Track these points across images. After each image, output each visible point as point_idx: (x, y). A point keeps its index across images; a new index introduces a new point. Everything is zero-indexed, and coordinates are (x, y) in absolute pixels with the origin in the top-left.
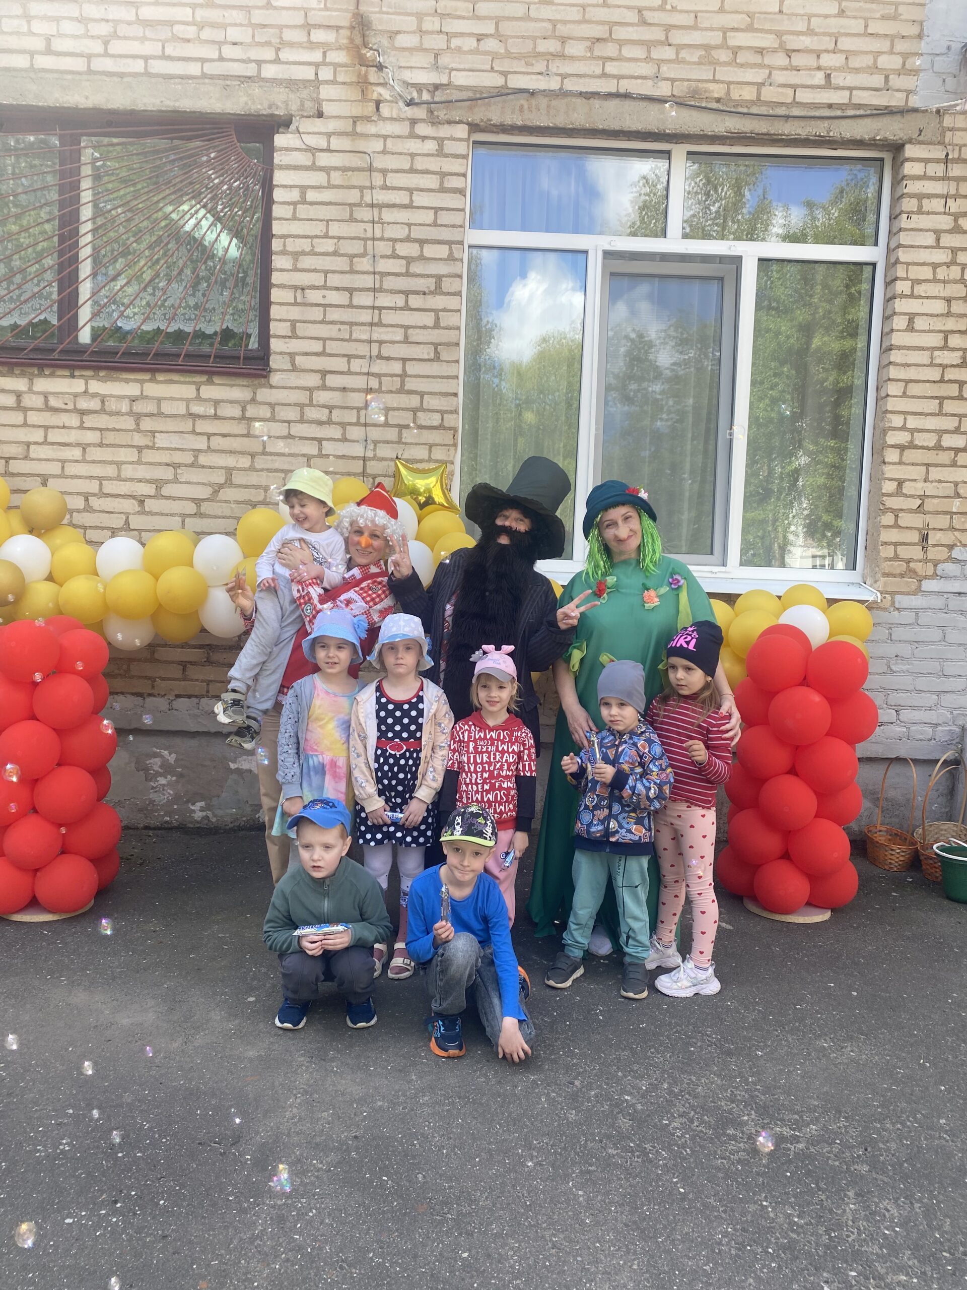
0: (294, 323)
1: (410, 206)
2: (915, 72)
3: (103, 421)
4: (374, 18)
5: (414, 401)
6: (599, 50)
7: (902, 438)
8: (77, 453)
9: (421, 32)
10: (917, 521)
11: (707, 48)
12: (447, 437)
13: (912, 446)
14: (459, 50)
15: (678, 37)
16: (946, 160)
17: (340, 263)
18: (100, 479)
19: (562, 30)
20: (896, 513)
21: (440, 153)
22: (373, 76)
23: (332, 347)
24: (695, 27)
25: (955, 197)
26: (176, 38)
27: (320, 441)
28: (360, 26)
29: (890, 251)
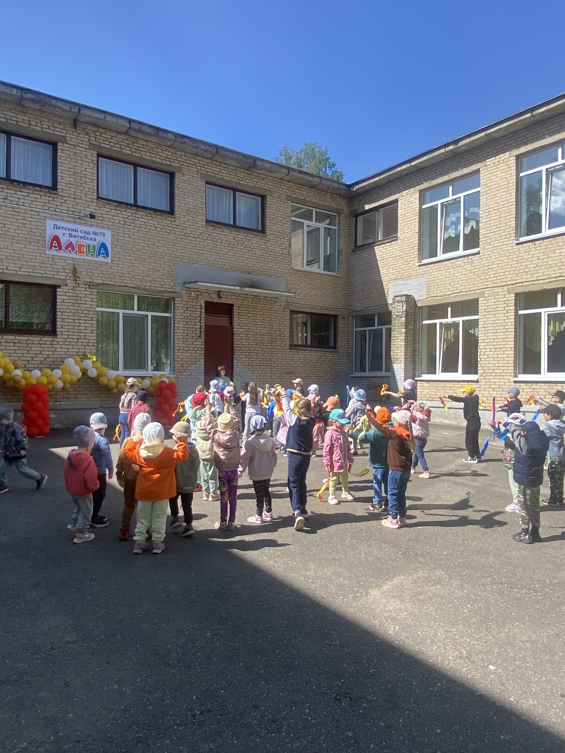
0: (62, 326)
1: (86, 304)
2: (176, 286)
3: (20, 345)
4: (77, 268)
5: (87, 341)
6: (121, 278)
7: (178, 348)
9: (87, 272)
10: (181, 362)
11: (141, 279)
12: (94, 348)
13: (179, 350)
14: (95, 276)
15: (135, 277)
16: (182, 301)
17: (72, 314)
19: (114, 274)
20: (177, 361)
21: (91, 294)
22: (78, 279)
23: (70, 330)
24: (138, 275)
25: (184, 307)
26: (36, 269)
27: (68, 348)
28: (75, 270)
29: (174, 315)
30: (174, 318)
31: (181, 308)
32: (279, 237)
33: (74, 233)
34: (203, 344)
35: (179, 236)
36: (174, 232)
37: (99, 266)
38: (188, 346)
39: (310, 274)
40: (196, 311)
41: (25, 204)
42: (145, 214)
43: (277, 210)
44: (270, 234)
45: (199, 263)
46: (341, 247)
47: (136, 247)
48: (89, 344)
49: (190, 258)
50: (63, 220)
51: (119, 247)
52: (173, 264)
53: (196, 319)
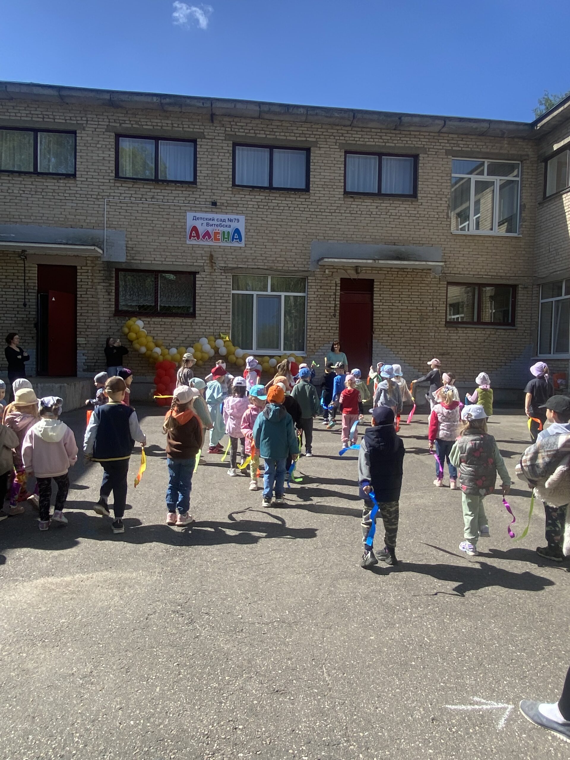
0: (200, 308)
1: (221, 287)
2: (309, 265)
3: (165, 326)
4: (214, 255)
5: (223, 322)
6: (254, 261)
7: (311, 327)
9: (222, 257)
10: (314, 342)
11: (273, 260)
12: (228, 328)
13: (312, 329)
14: (229, 260)
15: (268, 259)
16: (315, 280)
17: (208, 297)
19: (247, 257)
20: (310, 341)
21: (226, 278)
22: (214, 265)
23: (207, 312)
24: (271, 257)
25: (317, 286)
26: (178, 258)
27: (205, 329)
28: (211, 256)
29: (308, 294)
30: (308, 297)
31: (314, 287)
32: (434, 199)
33: (211, 222)
34: (338, 322)
35: (313, 213)
36: (308, 210)
37: (233, 251)
38: (322, 325)
39: (477, 238)
40: (331, 289)
41: (169, 201)
42: (278, 195)
43: (433, 168)
44: (422, 197)
45: (335, 238)
46: (523, 200)
47: (269, 229)
48: (224, 325)
49: (325, 235)
50: (201, 211)
51: (253, 231)
52: (306, 243)
53: (330, 297)
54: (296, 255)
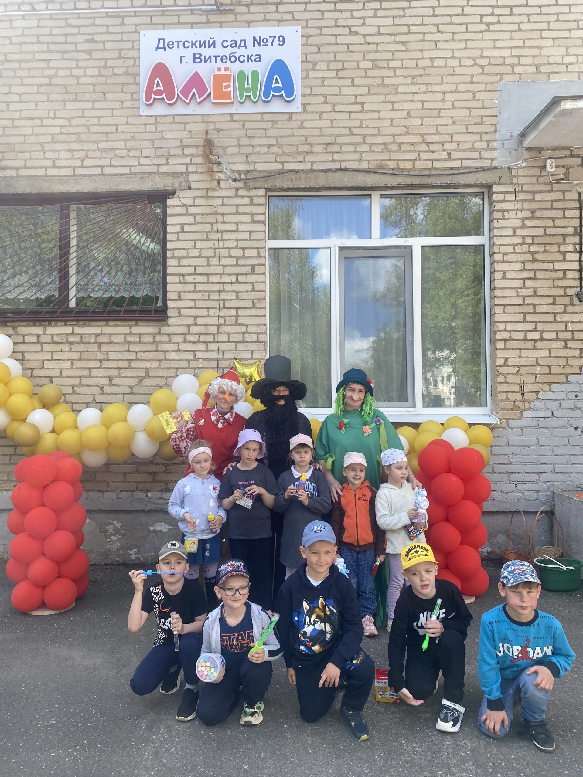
0: (179, 293)
1: (237, 231)
2: (495, 149)
3: (81, 347)
4: (215, 141)
5: (243, 329)
6: (330, 149)
7: (505, 335)
8: (68, 364)
9: (239, 146)
10: (517, 379)
11: (385, 144)
12: (261, 347)
13: (511, 339)
14: (258, 153)
15: (369, 140)
16: (515, 192)
17: (203, 261)
18: (80, 377)
19: (311, 140)
20: (505, 375)
21: (251, 204)
23: (199, 304)
24: (378, 135)
25: (521, 210)
26: (116, 156)
27: (194, 352)
28: (209, 145)
29: (491, 238)
30: (492, 245)
31: (512, 214)
33: (206, 52)
37: (269, 125)
38: (540, 327)
40: (564, 218)
41: (92, 4)
47: (371, 56)
48: (248, 338)
49: (538, 61)
50: (179, 23)
51: (324, 66)
52: (482, 87)
53: (564, 243)
54: (454, 123)
